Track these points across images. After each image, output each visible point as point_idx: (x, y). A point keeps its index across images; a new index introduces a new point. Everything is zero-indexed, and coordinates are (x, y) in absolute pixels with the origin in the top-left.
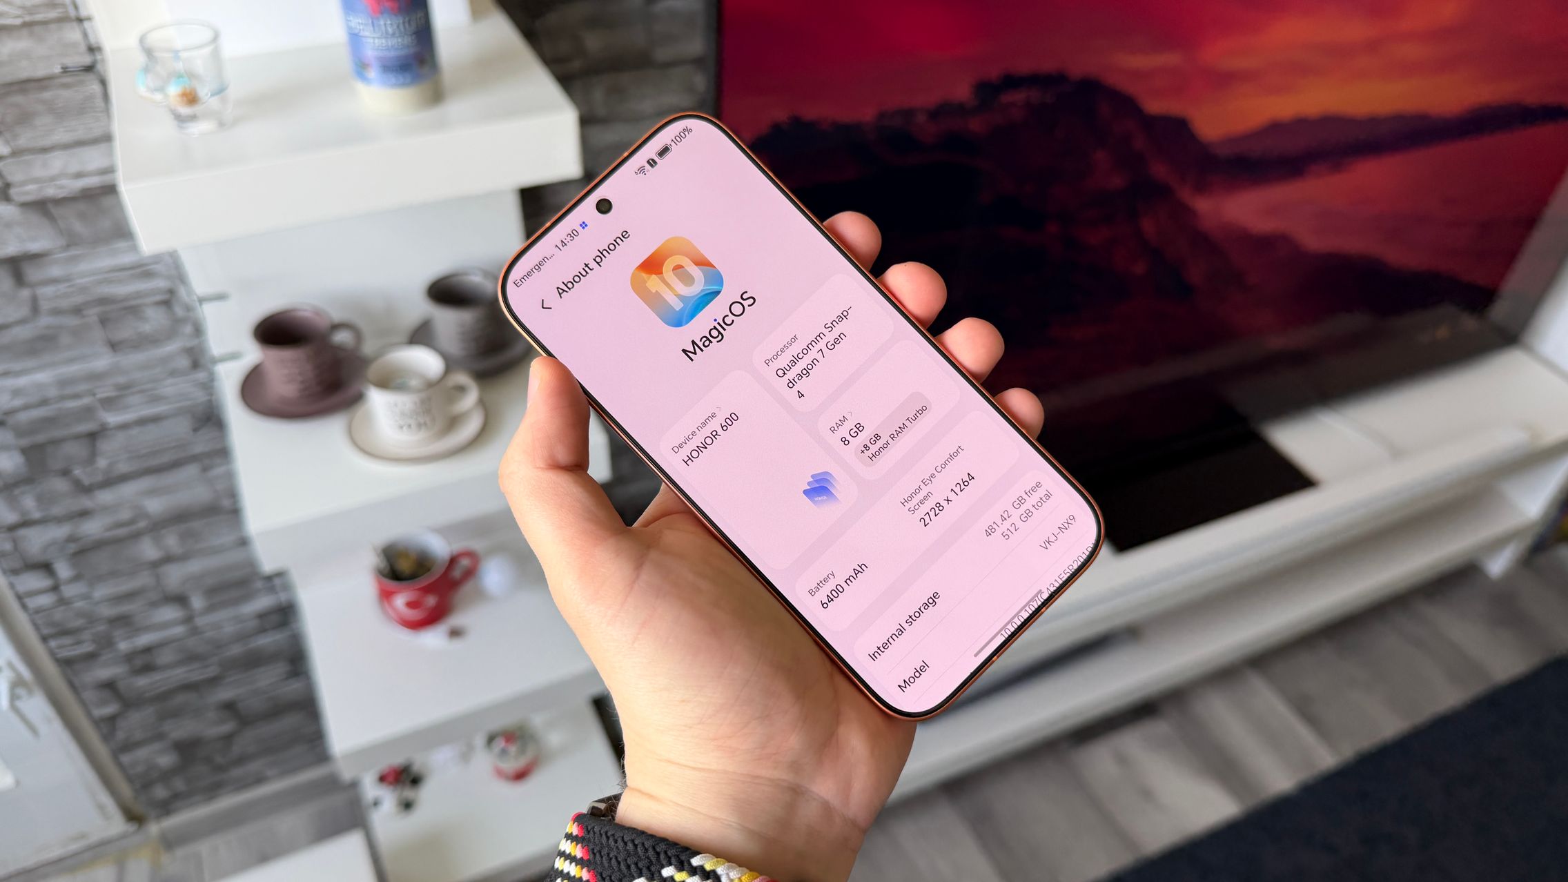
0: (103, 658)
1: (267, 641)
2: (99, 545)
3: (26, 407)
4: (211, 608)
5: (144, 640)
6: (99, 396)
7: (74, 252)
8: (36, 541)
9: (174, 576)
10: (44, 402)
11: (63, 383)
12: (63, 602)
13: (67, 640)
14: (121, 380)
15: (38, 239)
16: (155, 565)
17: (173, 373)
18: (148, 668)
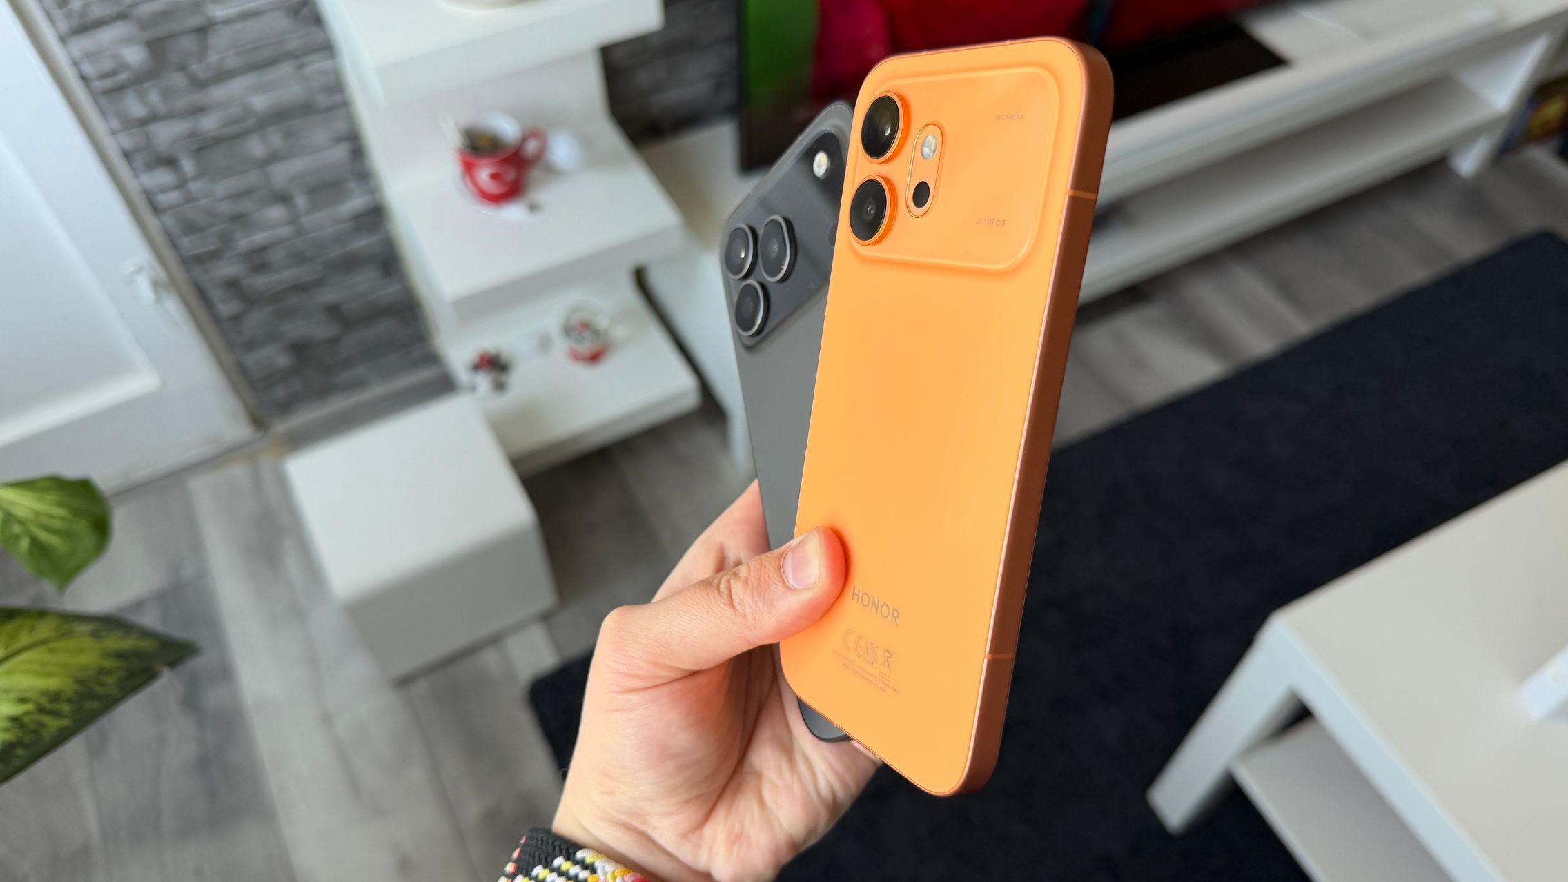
0: (227, 254)
1: (362, 243)
2: (216, 141)
4: (314, 207)
5: (259, 238)
8: (166, 134)
9: (281, 173)
13: (195, 237)
16: (264, 163)
18: (263, 268)
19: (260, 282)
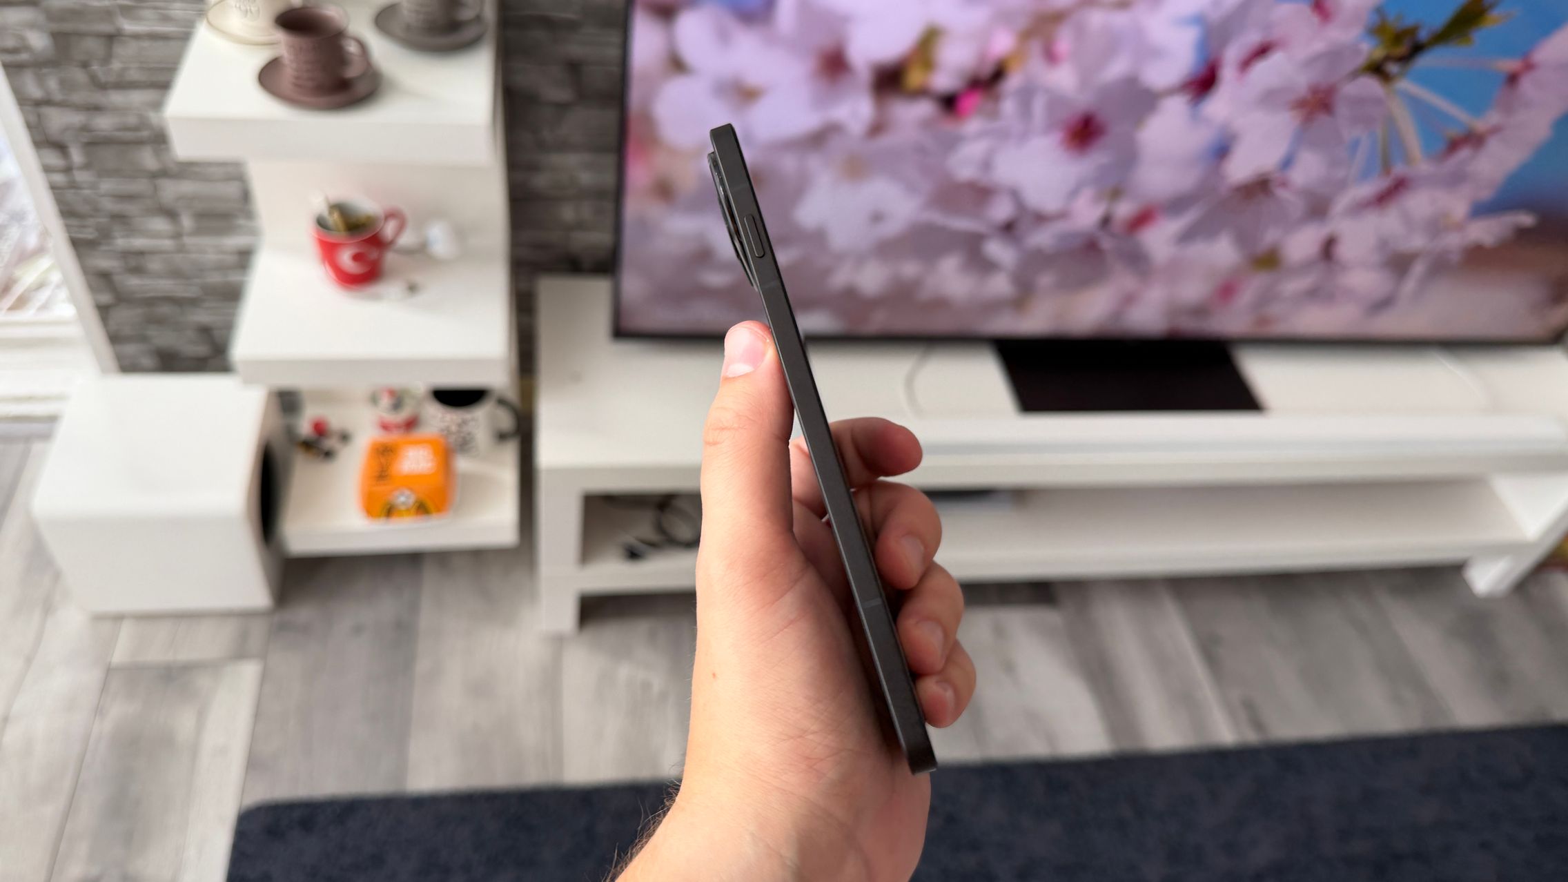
0: (104, 248)
2: (108, 141)
4: (198, 232)
5: (139, 243)
6: (120, 2)
8: (58, 120)
9: (170, 190)
12: (73, 185)
16: (155, 176)
19: (133, 282)
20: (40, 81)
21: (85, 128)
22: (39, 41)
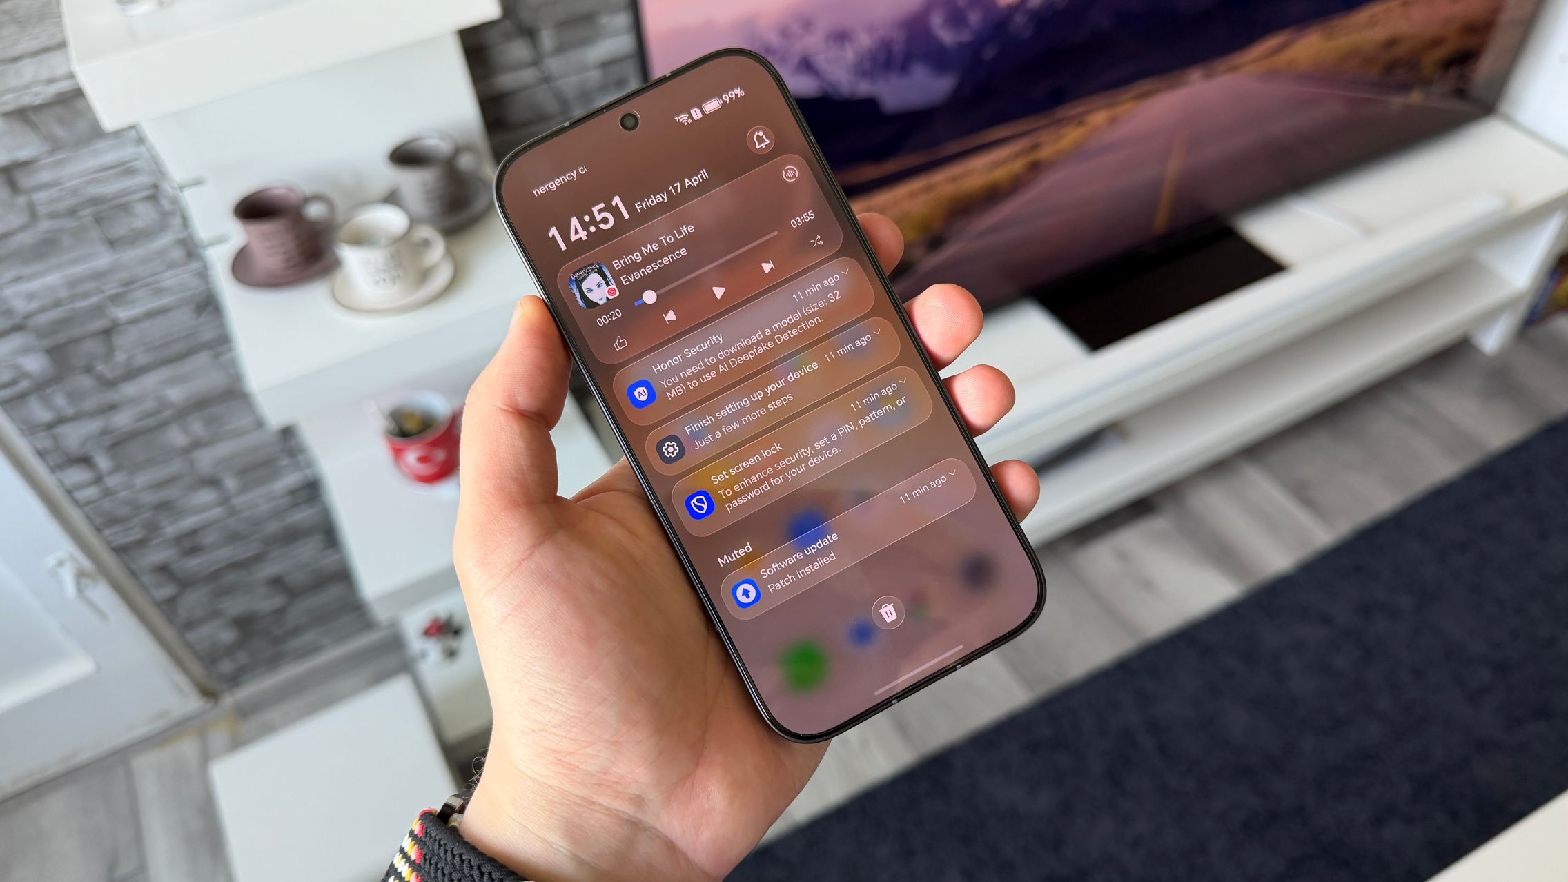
0: (155, 542)
1: (302, 516)
2: (131, 436)
3: (42, 310)
4: (245, 488)
5: (188, 523)
6: (108, 293)
7: (58, 156)
8: (74, 436)
9: (206, 459)
10: (57, 304)
11: (72, 283)
12: (107, 493)
13: (117, 528)
14: (124, 275)
15: (24, 147)
16: (187, 451)
17: (171, 266)
18: (194, 550)
19: (193, 564)
20: (46, 402)
21: (105, 432)
22: (35, 364)
